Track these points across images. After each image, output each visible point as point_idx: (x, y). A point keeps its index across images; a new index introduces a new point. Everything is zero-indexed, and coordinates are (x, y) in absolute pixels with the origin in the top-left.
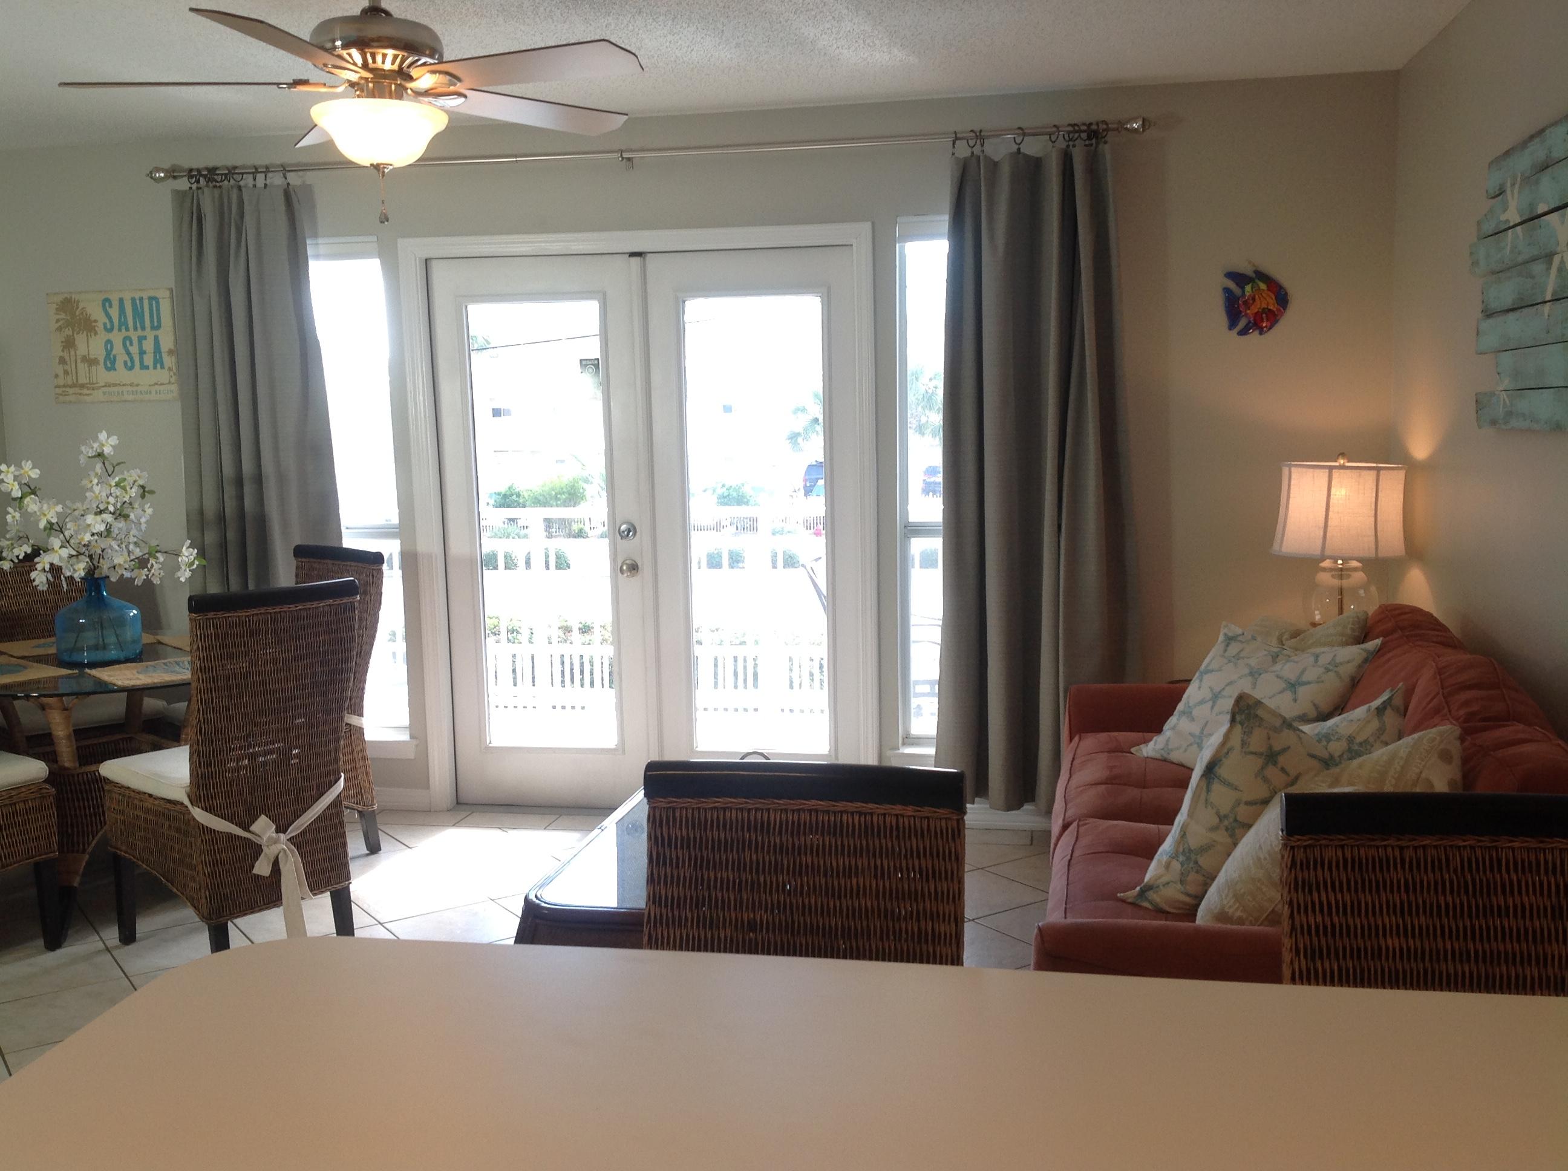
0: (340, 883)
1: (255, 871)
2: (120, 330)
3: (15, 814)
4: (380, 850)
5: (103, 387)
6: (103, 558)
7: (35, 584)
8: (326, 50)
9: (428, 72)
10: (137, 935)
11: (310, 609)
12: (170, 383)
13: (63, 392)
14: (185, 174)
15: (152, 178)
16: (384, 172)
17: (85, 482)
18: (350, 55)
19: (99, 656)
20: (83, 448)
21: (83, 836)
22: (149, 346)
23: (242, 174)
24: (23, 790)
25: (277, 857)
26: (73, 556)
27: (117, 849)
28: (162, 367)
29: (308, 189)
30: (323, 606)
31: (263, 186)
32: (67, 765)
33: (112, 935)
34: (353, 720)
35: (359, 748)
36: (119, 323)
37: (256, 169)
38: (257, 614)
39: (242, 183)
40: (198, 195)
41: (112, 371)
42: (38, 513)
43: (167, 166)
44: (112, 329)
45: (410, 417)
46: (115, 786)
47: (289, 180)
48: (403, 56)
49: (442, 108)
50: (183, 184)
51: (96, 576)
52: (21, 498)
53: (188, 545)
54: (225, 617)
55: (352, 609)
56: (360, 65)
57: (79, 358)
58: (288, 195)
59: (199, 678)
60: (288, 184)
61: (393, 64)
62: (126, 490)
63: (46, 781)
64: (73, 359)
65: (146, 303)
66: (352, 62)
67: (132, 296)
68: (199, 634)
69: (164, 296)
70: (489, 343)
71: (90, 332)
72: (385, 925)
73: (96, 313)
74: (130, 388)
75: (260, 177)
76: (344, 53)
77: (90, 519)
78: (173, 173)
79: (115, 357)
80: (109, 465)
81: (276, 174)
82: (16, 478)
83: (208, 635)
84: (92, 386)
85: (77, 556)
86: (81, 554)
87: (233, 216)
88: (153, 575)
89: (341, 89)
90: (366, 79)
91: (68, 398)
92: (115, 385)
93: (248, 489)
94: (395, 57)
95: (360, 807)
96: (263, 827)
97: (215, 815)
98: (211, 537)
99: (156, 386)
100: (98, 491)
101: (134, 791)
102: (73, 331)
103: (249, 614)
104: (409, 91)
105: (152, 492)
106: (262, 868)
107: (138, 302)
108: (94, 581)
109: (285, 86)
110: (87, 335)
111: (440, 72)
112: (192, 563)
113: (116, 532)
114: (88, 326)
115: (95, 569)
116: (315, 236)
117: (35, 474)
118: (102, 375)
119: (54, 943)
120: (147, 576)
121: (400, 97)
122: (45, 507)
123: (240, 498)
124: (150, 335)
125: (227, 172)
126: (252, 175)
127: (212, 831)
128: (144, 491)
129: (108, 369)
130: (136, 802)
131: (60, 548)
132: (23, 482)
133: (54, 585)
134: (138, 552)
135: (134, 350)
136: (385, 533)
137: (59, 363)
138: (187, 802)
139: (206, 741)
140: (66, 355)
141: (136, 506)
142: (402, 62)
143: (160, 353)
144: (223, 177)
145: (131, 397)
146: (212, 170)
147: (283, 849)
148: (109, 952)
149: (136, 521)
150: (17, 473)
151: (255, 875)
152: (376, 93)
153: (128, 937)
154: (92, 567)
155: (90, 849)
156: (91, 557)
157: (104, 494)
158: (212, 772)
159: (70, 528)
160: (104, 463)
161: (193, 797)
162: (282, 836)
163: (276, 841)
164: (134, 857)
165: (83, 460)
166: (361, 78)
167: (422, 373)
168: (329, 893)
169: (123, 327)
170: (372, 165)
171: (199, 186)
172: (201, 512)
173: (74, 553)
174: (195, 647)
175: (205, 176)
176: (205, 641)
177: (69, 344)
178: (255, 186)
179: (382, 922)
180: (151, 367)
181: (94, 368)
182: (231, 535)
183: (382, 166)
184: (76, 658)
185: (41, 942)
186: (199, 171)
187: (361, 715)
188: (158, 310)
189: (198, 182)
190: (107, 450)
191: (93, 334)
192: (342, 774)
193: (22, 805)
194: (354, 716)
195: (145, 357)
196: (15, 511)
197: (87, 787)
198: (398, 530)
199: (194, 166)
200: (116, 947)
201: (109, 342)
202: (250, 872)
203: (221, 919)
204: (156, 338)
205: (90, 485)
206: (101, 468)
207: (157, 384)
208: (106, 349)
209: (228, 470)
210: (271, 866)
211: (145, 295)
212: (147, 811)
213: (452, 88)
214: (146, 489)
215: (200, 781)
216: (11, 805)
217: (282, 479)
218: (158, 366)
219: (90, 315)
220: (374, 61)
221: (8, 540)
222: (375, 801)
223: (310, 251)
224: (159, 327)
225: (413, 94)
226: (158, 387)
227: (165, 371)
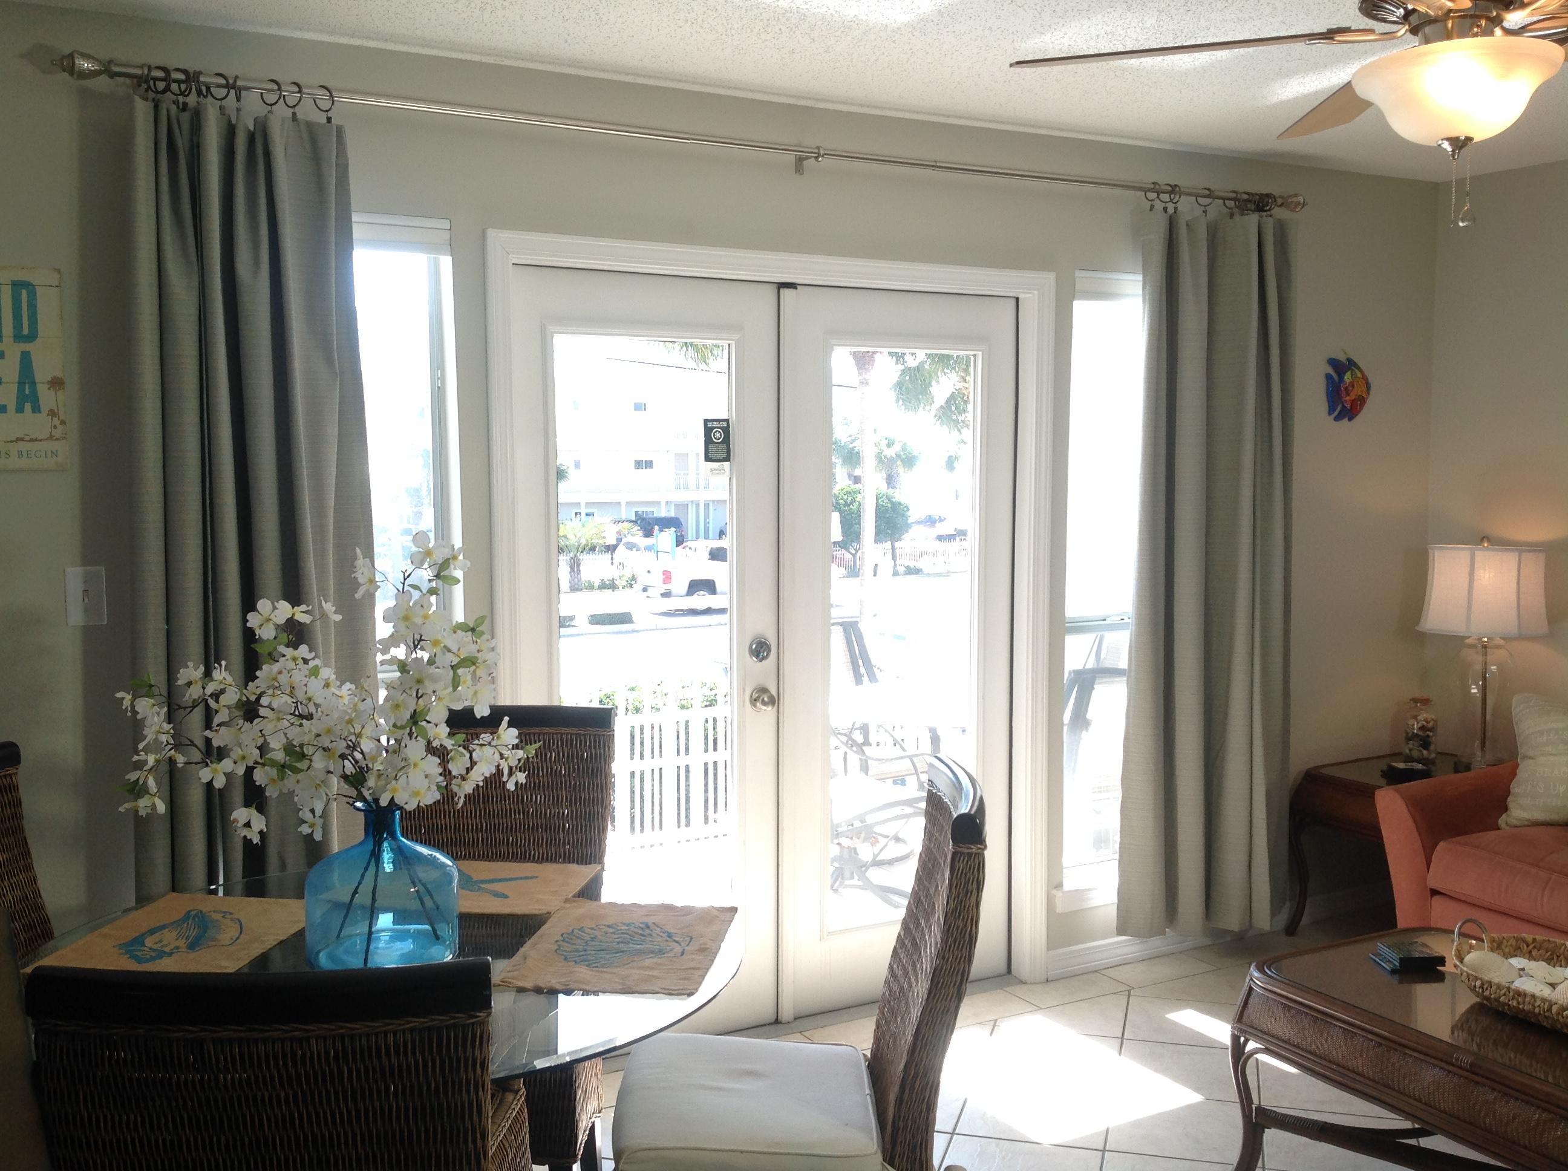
12: (51, 437)
22: (8, 369)
28: (36, 409)
65: (6, 292)
69: (48, 281)
78: (110, 69)
99: (21, 443)
143: (33, 384)
180: (12, 407)
188: (34, 308)
204: (26, 358)
207: (22, 439)
218: (28, 406)
224: (32, 337)
226: (21, 446)
227: (43, 417)
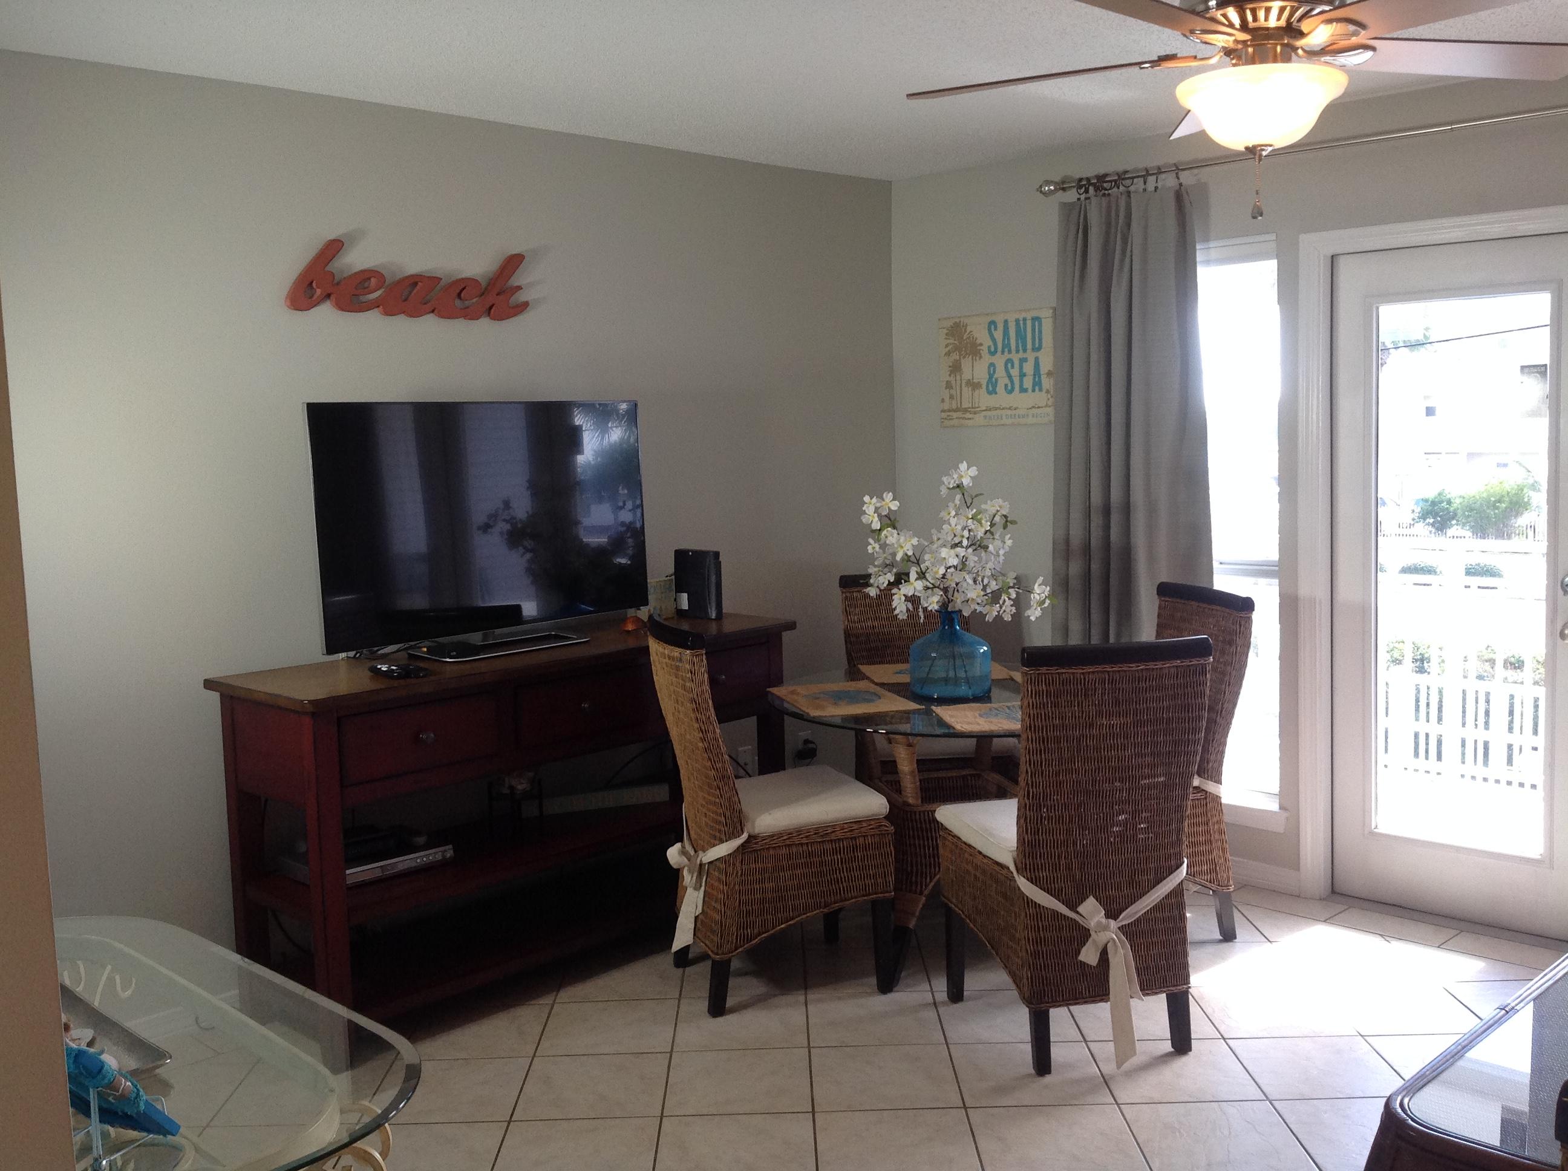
0: (1177, 986)
1: (1082, 957)
2: (1003, 352)
3: (855, 848)
4: (1235, 938)
5: (984, 411)
6: (958, 591)
7: (896, 612)
8: (1198, 14)
9: (1322, 22)
10: (965, 993)
11: (1153, 669)
12: (1046, 406)
13: (948, 416)
14: (1074, 185)
15: (1041, 192)
16: (1261, 155)
17: (943, 514)
18: (1225, 16)
19: (949, 691)
20: (945, 479)
21: (921, 877)
22: (1029, 368)
23: (1133, 178)
24: (864, 824)
25: (1106, 945)
26: (928, 588)
27: (949, 900)
28: (1041, 390)
29: (1203, 188)
30: (1169, 667)
31: (1154, 189)
32: (911, 801)
33: (941, 985)
34: (1210, 787)
35: (1215, 819)
36: (1003, 346)
37: (1147, 171)
38: (1093, 672)
39: (1132, 188)
40: (1085, 206)
41: (993, 395)
42: (896, 546)
43: (1057, 179)
44: (996, 352)
45: (1300, 440)
46: (949, 834)
47: (1181, 180)
48: (1292, 7)
49: (1342, 67)
50: (1071, 196)
51: (949, 609)
52: (880, 530)
53: (1041, 582)
54: (1058, 673)
55: (1204, 672)
56: (1238, 26)
57: (964, 382)
58: (1179, 196)
59: (1028, 737)
60: (1181, 185)
61: (1279, 19)
62: (981, 524)
63: (887, 818)
64: (958, 382)
65: (1029, 323)
66: (1227, 23)
67: (1017, 317)
68: (1030, 689)
69: (1046, 315)
70: (1428, 338)
71: (976, 356)
72: (1230, 1042)
73: (982, 337)
74: (1009, 412)
75: (1151, 180)
76: (1218, 15)
77: (944, 552)
78: (1062, 186)
79: (996, 380)
80: (968, 497)
81: (1169, 174)
82: (876, 510)
83: (1039, 691)
84: (974, 410)
85: (932, 588)
86: (935, 587)
87: (1120, 225)
88: (1004, 611)
89: (1213, 61)
90: (1244, 42)
91: (952, 423)
92: (996, 409)
93: (1115, 518)
94: (1282, 10)
95: (1214, 887)
96: (1091, 911)
97: (1041, 889)
98: (1075, 568)
99: (1033, 409)
100: (955, 522)
101: (965, 843)
102: (960, 356)
103: (1085, 671)
104: (1300, 52)
105: (1013, 522)
106: (1089, 955)
107: (1021, 322)
108: (947, 615)
109: (1147, 65)
110: (973, 359)
111: (1339, 20)
112: (1043, 602)
113: (972, 565)
114: (973, 350)
115: (949, 602)
116: (1206, 239)
117: (894, 506)
118: (984, 399)
119: (886, 986)
120: (998, 612)
121: (1287, 59)
122: (902, 539)
123: (1107, 527)
124: (1031, 356)
125: (1116, 178)
126: (1142, 179)
127: (1036, 905)
128: (1007, 521)
129: (990, 393)
130: (966, 855)
131: (916, 580)
132: (883, 514)
133: (912, 615)
134: (994, 586)
135: (1015, 372)
136: (1261, 570)
137: (946, 388)
138: (1012, 868)
139: (1033, 805)
140: (952, 379)
141: (997, 536)
142: (1291, 15)
143: (1040, 375)
144: (1113, 183)
145: (1009, 421)
146: (1101, 178)
147: (1114, 940)
148: (936, 1008)
149: (995, 553)
150: (878, 505)
151: (1081, 961)
152: (1256, 58)
153: (956, 994)
154: (946, 600)
155: (926, 892)
156: (945, 590)
157: (959, 527)
158: (1039, 840)
159: (928, 560)
160: (963, 494)
161: (1020, 866)
162: (1112, 922)
163: (1106, 928)
164: (963, 913)
165: (944, 491)
166: (1237, 42)
167: (1318, 390)
168: (1165, 995)
169: (1006, 350)
170: (1247, 148)
171: (1088, 195)
172: (1067, 542)
173: (931, 586)
174: (1026, 703)
175: (1094, 185)
176: (1035, 698)
177: (956, 368)
178: (1145, 190)
179: (1226, 1037)
180: (1030, 390)
181: (977, 392)
182: (1095, 566)
183: (1259, 148)
184: (926, 691)
185: (873, 981)
186: (1088, 179)
187: (1219, 781)
188: (1040, 332)
189: (1087, 191)
190: (966, 481)
191: (977, 358)
192: (1185, 860)
193: (861, 839)
194: (1210, 782)
195: (1025, 379)
196: (875, 542)
197: (928, 826)
198: (1277, 568)
199: (1084, 176)
200: (943, 1003)
201: (992, 365)
202: (1076, 958)
203: (1042, 1005)
204: (1037, 359)
205: (948, 517)
206: (960, 500)
207: (1033, 407)
208: (989, 374)
209: (1096, 498)
210: (1099, 954)
211: (1029, 316)
212: (976, 867)
213: (1354, 40)
214: (1009, 519)
215: (1027, 849)
216: (851, 838)
217: (1152, 511)
218: (1037, 388)
219: (976, 339)
220: (1255, 19)
221: (875, 566)
222: (1231, 882)
223: (1200, 256)
224: (1039, 349)
225: (1305, 55)
226: (1035, 411)
227: (1043, 393)
